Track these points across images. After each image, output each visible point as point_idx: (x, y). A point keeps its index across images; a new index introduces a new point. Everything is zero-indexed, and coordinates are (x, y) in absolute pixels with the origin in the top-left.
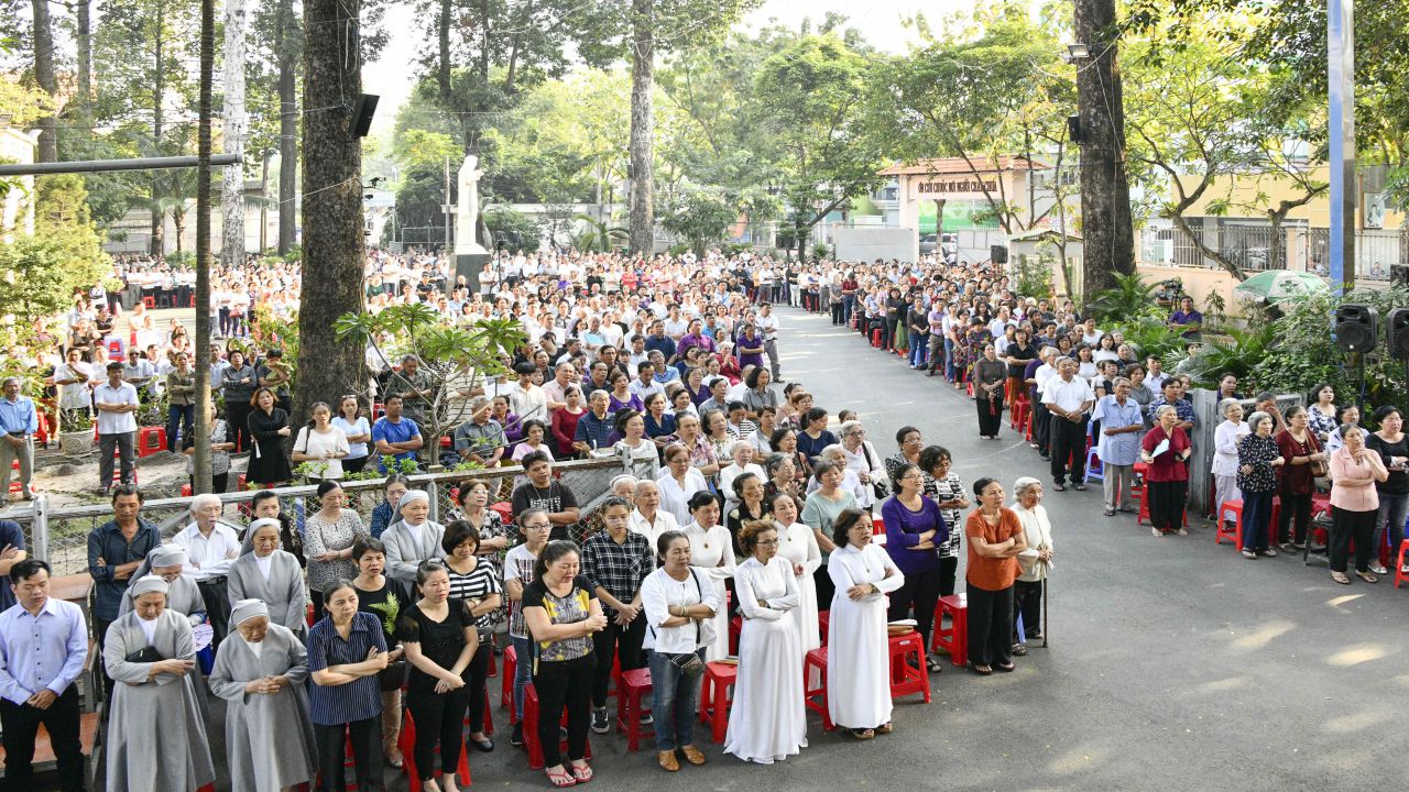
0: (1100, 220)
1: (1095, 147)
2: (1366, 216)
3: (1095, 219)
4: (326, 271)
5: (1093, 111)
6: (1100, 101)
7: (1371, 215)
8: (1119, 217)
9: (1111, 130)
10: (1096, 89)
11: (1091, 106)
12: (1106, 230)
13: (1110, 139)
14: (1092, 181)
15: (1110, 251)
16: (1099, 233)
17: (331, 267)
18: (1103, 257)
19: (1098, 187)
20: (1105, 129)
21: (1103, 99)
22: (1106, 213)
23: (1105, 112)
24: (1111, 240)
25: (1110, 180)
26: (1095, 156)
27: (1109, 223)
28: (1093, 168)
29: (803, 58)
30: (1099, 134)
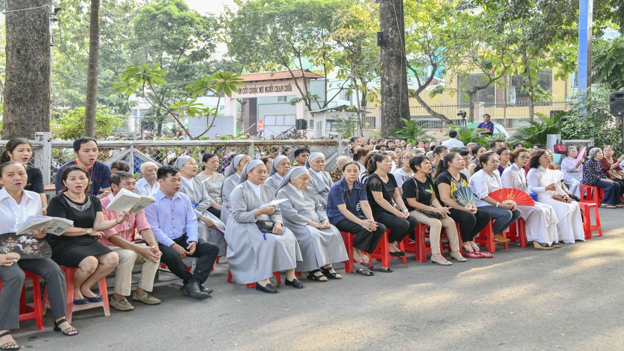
0: (393, 90)
1: (391, 49)
2: (508, 98)
3: (390, 90)
4: (31, 64)
5: (390, 29)
6: (394, 23)
7: (510, 98)
8: (403, 89)
9: (400, 40)
10: (392, 17)
11: (389, 26)
12: (396, 96)
13: (399, 44)
14: (389, 68)
15: (398, 107)
16: (393, 98)
17: (34, 62)
18: (394, 111)
19: (392, 72)
20: (396, 40)
21: (395, 23)
22: (396, 86)
23: (397, 30)
24: (399, 101)
25: (399, 69)
26: (391, 54)
27: (398, 92)
28: (389, 61)
29: (166, 8)
30: (393, 42)
